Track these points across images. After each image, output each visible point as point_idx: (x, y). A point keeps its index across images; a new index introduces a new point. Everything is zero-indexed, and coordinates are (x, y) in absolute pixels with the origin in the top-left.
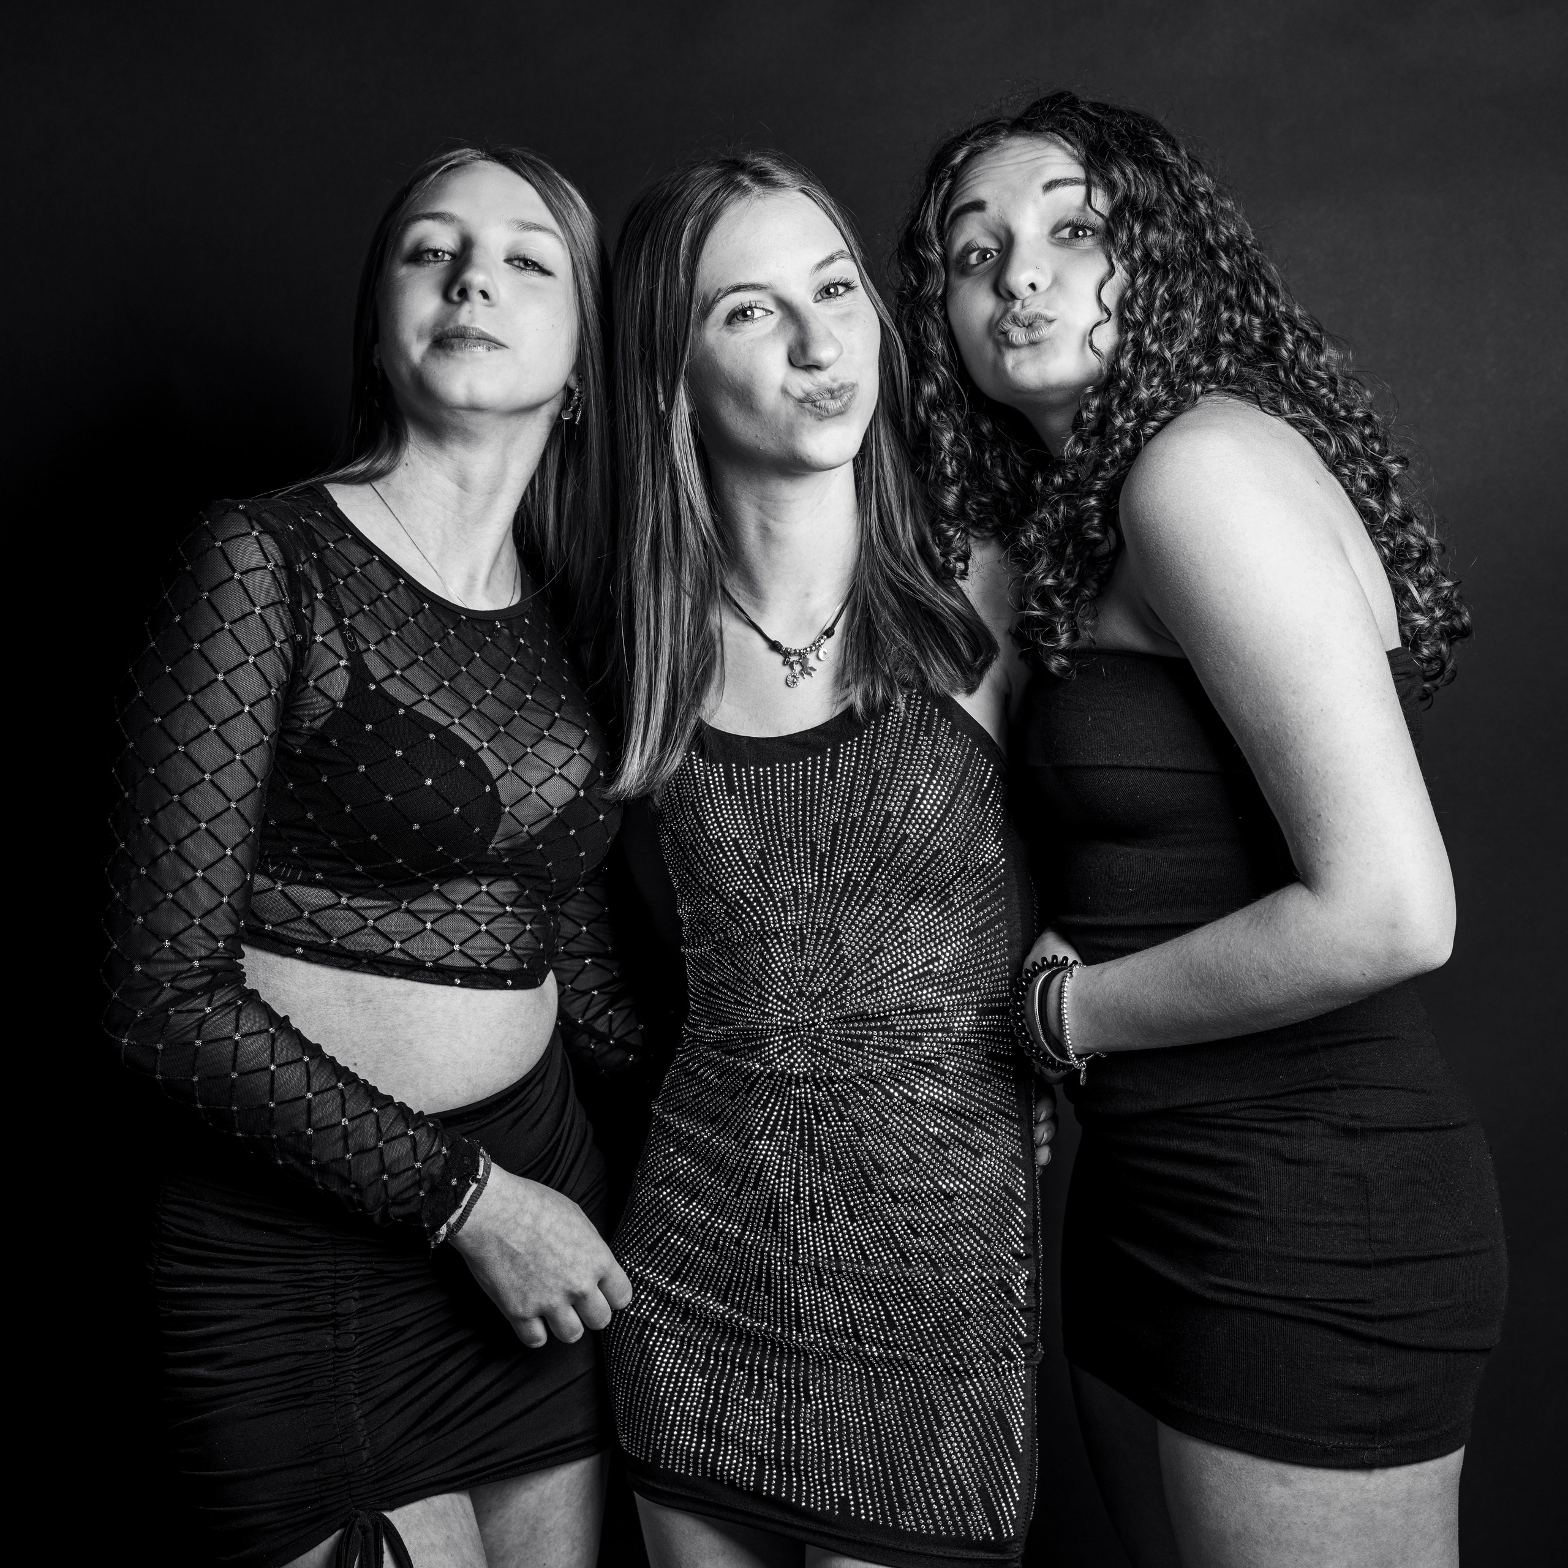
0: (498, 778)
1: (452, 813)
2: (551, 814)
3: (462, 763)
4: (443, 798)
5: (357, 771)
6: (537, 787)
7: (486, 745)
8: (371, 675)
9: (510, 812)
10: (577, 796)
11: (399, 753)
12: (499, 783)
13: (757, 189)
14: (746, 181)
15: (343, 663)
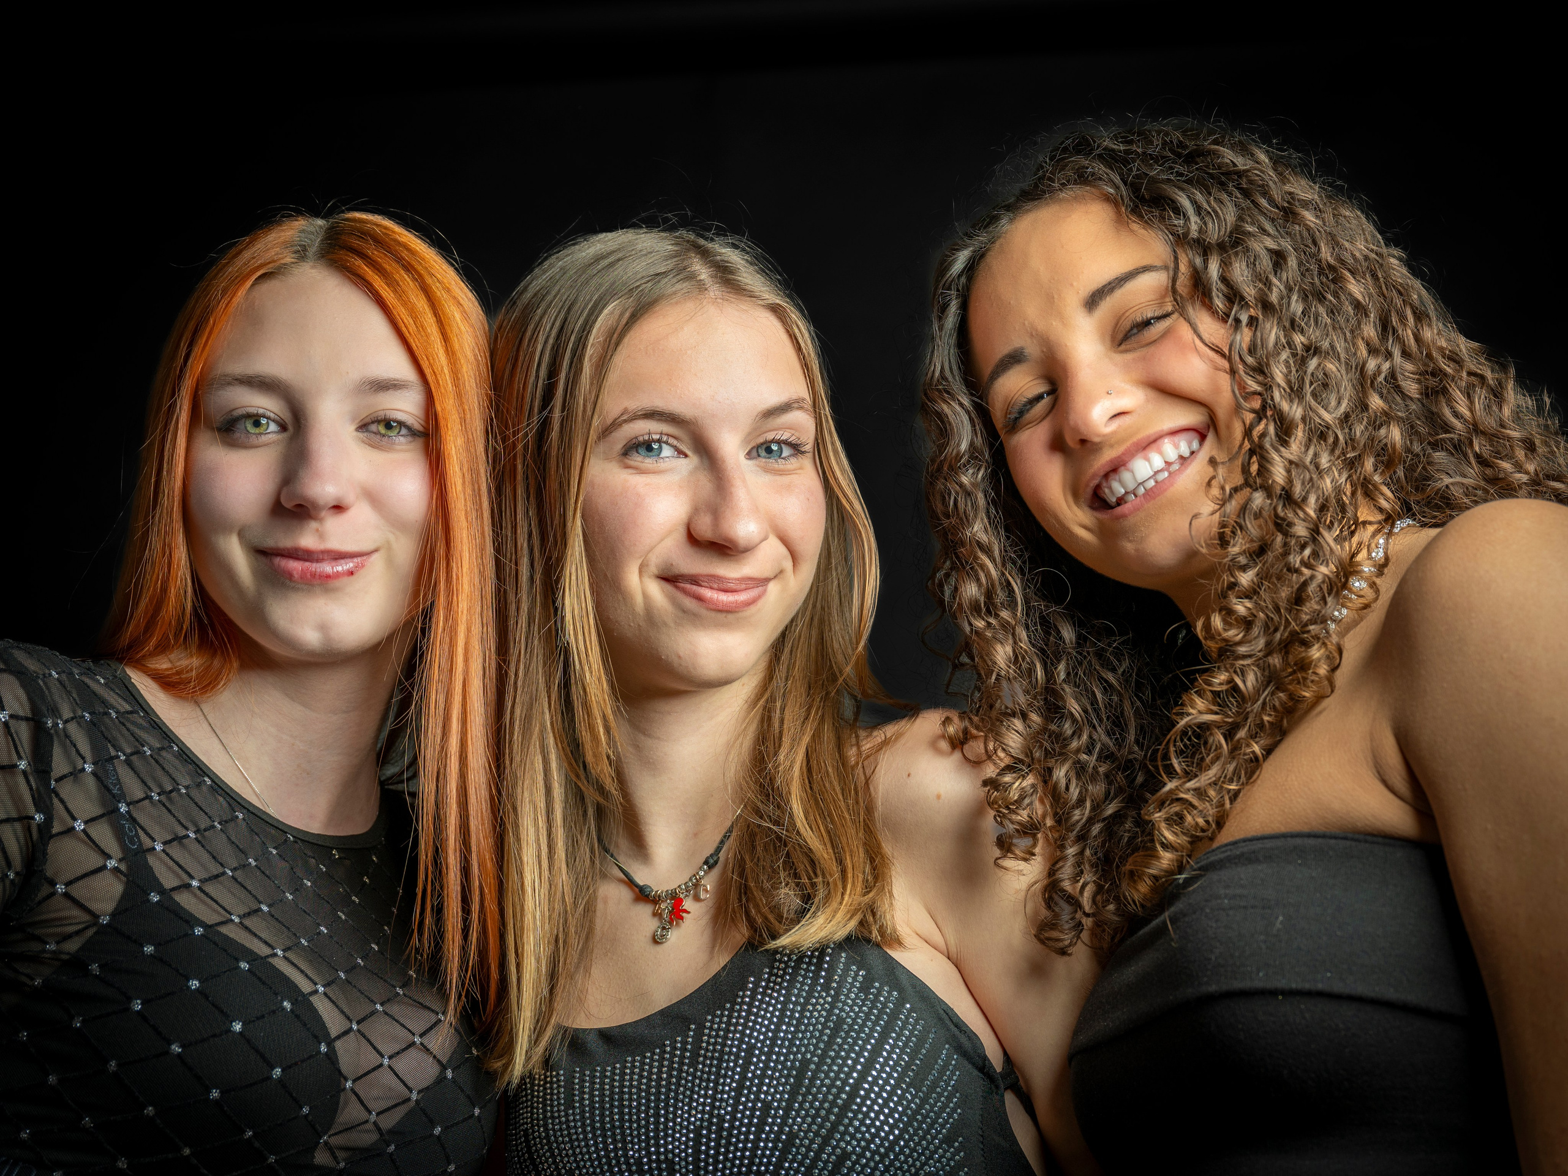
0: (338, 1037)
1: (270, 1078)
2: (409, 1099)
3: (287, 1005)
4: (257, 1051)
5: (128, 1009)
6: (390, 1058)
7: (321, 989)
8: (156, 880)
9: (352, 1090)
10: (441, 1079)
11: (195, 984)
12: (338, 1044)
13: (715, 291)
14: (703, 272)
15: (111, 864)
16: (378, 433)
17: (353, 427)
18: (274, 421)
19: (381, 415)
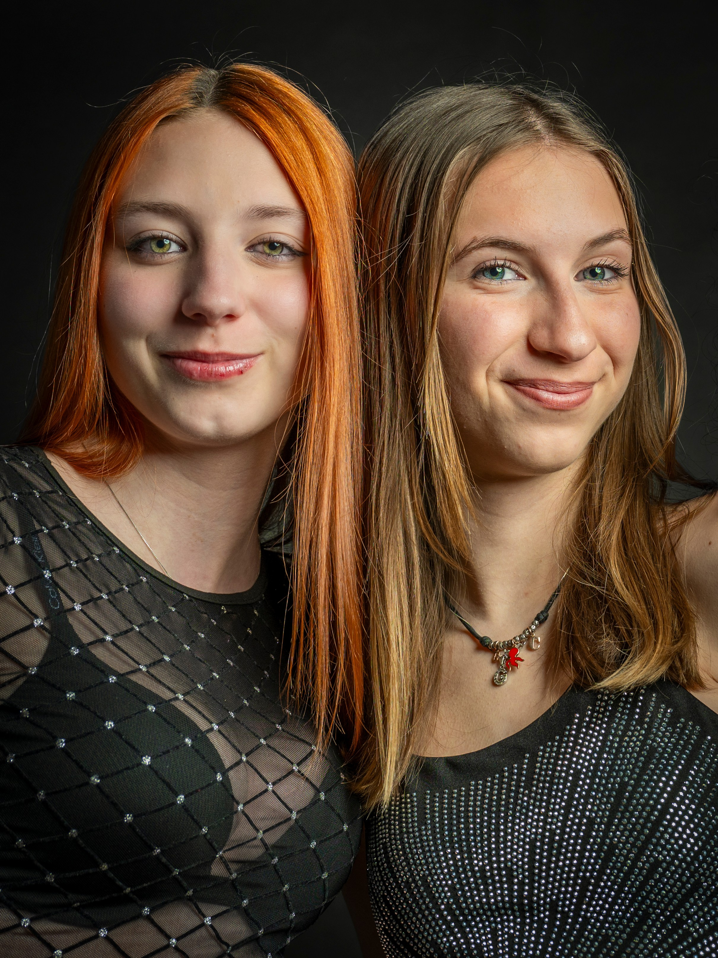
0: (231, 768)
1: (175, 803)
2: (290, 819)
3: (188, 741)
4: (164, 781)
5: (53, 747)
6: (274, 784)
7: (216, 727)
8: (76, 636)
9: (243, 812)
10: (315, 801)
11: (110, 725)
12: (231, 774)
13: (549, 139)
14: (539, 123)
15: (38, 622)
16: (263, 253)
17: (243, 248)
18: (175, 242)
19: (267, 237)
